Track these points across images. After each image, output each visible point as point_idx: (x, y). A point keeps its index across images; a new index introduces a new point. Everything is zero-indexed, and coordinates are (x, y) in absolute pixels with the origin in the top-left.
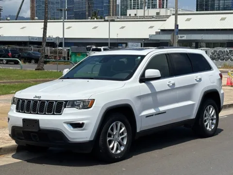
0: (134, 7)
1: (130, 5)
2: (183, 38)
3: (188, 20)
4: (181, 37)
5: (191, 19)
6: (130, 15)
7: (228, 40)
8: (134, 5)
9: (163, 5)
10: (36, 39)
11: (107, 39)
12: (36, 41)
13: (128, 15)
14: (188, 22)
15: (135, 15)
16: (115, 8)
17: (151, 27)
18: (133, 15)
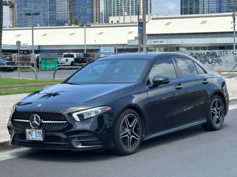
0: (117, 14)
1: (114, 12)
2: (163, 43)
3: (168, 24)
4: (161, 42)
5: (171, 23)
6: (112, 22)
7: (209, 44)
8: (117, 12)
9: (147, 12)
10: (9, 47)
11: (83, 46)
12: (9, 49)
13: (110, 22)
14: (168, 26)
15: (118, 22)
16: (98, 16)
17: (130, 33)
18: (115, 22)
